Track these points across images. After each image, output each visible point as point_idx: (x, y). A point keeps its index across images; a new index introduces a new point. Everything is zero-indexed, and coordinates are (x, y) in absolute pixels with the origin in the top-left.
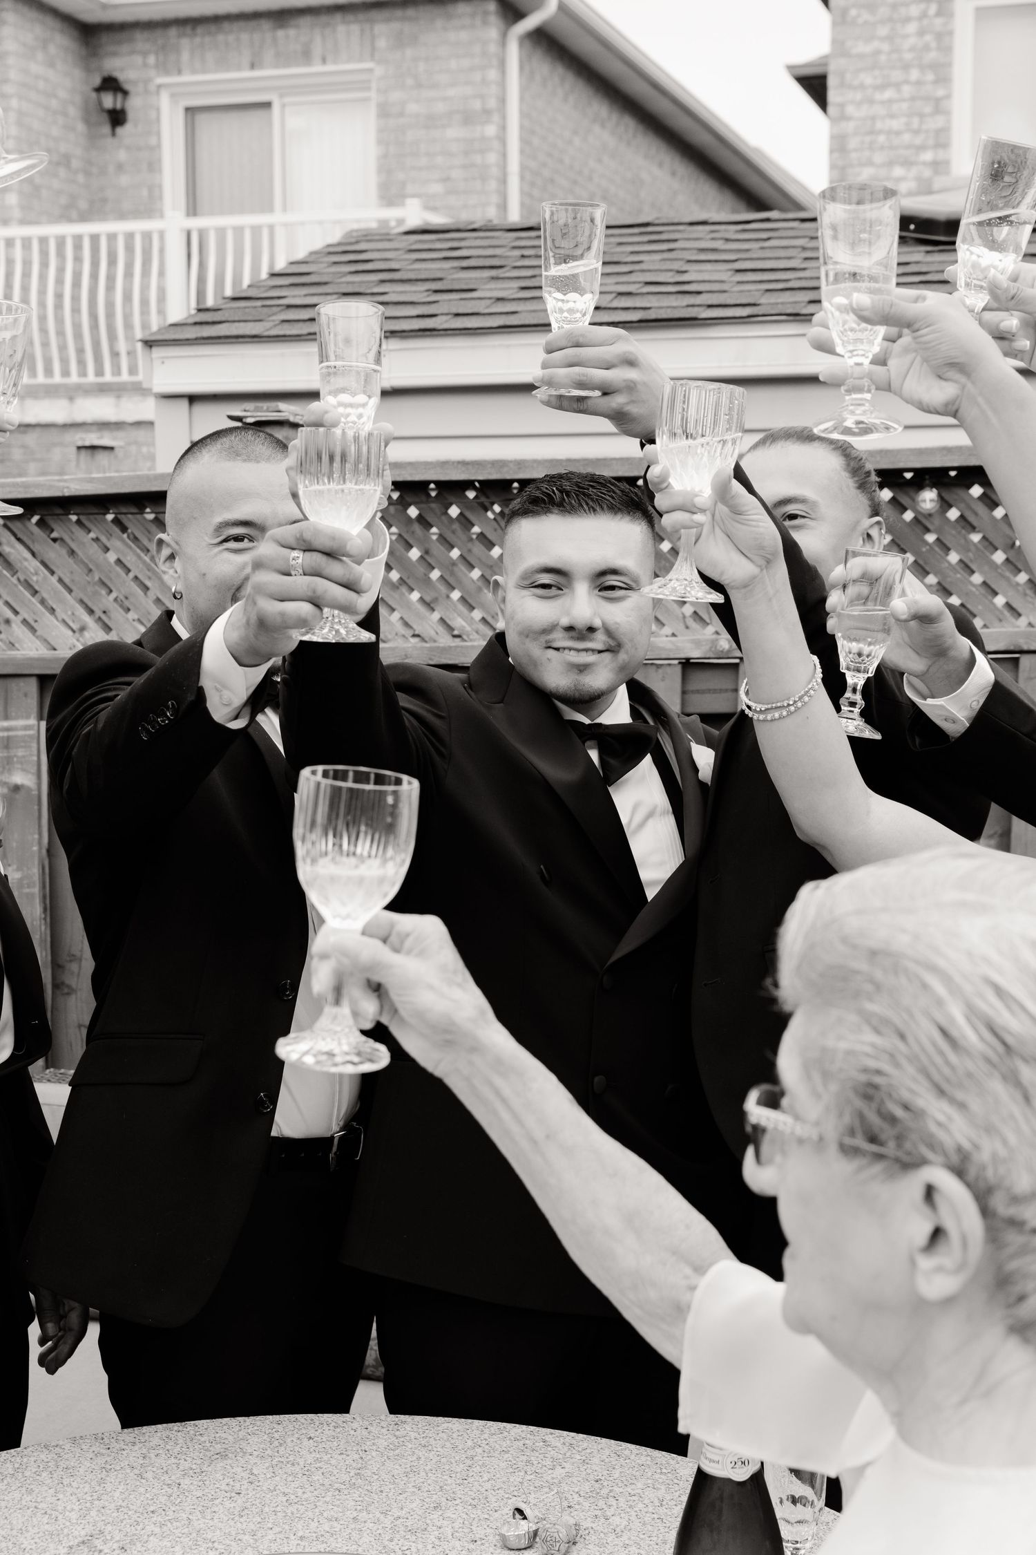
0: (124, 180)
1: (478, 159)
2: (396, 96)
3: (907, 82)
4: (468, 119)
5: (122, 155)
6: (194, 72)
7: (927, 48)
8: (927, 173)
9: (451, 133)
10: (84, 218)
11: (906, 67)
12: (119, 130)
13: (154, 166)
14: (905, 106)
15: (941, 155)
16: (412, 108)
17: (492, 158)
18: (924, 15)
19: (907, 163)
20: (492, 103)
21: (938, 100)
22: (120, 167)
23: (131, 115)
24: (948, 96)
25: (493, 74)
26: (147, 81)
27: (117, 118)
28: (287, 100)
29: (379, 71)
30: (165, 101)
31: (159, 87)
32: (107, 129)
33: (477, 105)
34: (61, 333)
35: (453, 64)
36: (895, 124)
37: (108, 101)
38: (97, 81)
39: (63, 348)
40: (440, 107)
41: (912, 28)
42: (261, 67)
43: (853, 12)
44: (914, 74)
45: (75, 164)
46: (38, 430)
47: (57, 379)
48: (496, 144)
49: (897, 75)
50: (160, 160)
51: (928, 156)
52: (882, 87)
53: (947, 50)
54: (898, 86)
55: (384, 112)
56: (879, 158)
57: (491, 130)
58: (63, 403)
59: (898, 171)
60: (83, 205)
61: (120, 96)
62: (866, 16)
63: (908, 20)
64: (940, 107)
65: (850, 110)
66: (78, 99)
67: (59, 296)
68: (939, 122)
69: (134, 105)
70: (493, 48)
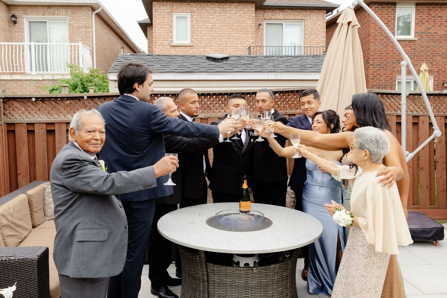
0: (17, 34)
1: (88, 35)
2: (72, 22)
3: (166, 28)
4: (86, 27)
5: (16, 29)
6: (31, 15)
7: (169, 22)
8: (169, 42)
9: (82, 30)
10: (8, 41)
11: (166, 25)
12: (15, 25)
13: (23, 32)
14: (165, 31)
15: (171, 40)
16: (75, 25)
17: (91, 35)
18: (168, 17)
19: (166, 41)
20: (90, 25)
21: (171, 31)
22: (15, 32)
23: (18, 22)
24: (173, 30)
25: (90, 20)
26: (21, 16)
27: (15, 22)
28: (50, 21)
29: (69, 18)
30: (25, 20)
31: (24, 17)
32: (13, 24)
33: (88, 25)
34: (5, 62)
35: (83, 18)
36: (164, 34)
37: (13, 19)
38: (11, 15)
39: (5, 65)
40: (81, 25)
41: (166, 19)
42: (45, 15)
43: (157, 15)
44: (167, 26)
45: (7, 31)
46: (4, 81)
47: (8, 71)
48: (91, 32)
49: (164, 26)
50: (24, 31)
51: (170, 40)
52: (162, 28)
53: (172, 23)
54: (164, 28)
55: (70, 25)
56: (161, 39)
57: (90, 30)
58: (10, 76)
59: (165, 42)
60: (8, 38)
61: (16, 18)
62: (159, 16)
63: (166, 17)
64: (171, 32)
65: (156, 31)
66: (7, 18)
67: (5, 55)
68: (171, 34)
69: (18, 20)
70: (90, 15)
